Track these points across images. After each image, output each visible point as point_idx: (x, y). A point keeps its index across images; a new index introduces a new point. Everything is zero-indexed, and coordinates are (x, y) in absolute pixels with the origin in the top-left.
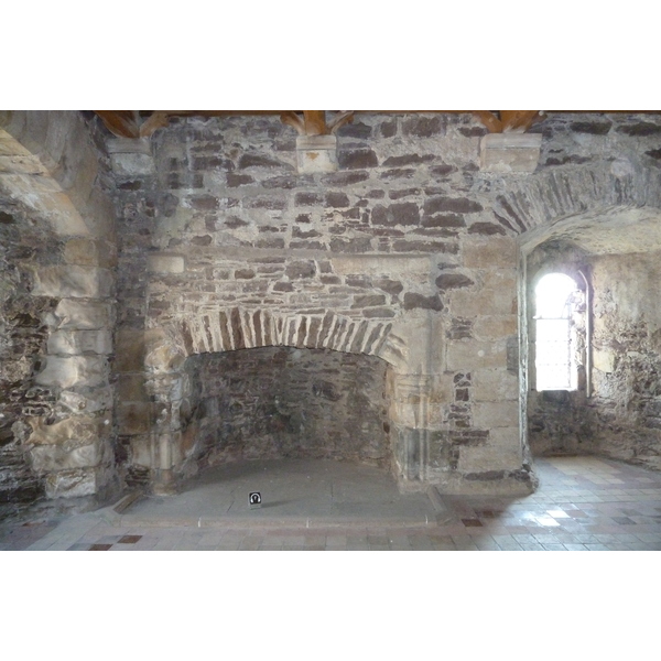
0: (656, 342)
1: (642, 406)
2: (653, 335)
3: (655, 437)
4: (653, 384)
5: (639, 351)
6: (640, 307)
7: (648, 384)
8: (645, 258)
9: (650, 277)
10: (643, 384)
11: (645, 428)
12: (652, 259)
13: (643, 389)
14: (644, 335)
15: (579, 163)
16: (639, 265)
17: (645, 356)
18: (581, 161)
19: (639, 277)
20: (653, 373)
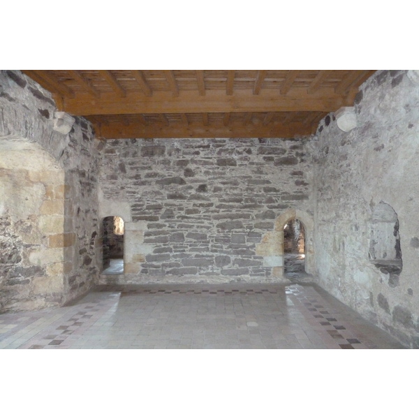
0: (17, 228)
1: (6, 272)
2: (15, 224)
3: (16, 291)
4: (14, 256)
5: (5, 234)
6: (6, 205)
7: (10, 256)
8: (11, 173)
9: (14, 186)
10: (7, 257)
11: (8, 287)
12: (16, 175)
13: (7, 260)
14: (9, 224)
15: (10, 101)
16: (6, 177)
17: (9, 238)
18: (11, 99)
19: (6, 185)
20: (14, 248)
